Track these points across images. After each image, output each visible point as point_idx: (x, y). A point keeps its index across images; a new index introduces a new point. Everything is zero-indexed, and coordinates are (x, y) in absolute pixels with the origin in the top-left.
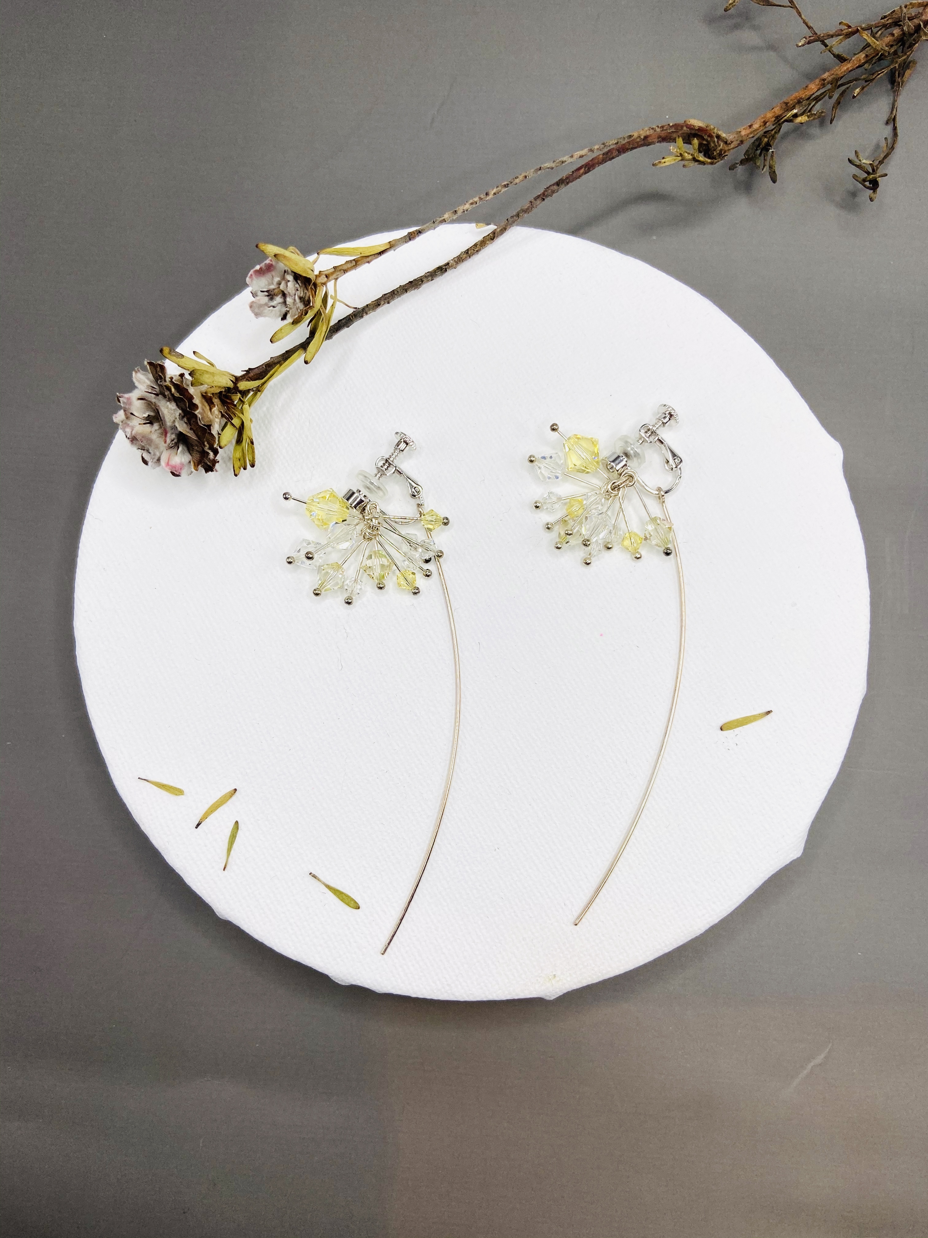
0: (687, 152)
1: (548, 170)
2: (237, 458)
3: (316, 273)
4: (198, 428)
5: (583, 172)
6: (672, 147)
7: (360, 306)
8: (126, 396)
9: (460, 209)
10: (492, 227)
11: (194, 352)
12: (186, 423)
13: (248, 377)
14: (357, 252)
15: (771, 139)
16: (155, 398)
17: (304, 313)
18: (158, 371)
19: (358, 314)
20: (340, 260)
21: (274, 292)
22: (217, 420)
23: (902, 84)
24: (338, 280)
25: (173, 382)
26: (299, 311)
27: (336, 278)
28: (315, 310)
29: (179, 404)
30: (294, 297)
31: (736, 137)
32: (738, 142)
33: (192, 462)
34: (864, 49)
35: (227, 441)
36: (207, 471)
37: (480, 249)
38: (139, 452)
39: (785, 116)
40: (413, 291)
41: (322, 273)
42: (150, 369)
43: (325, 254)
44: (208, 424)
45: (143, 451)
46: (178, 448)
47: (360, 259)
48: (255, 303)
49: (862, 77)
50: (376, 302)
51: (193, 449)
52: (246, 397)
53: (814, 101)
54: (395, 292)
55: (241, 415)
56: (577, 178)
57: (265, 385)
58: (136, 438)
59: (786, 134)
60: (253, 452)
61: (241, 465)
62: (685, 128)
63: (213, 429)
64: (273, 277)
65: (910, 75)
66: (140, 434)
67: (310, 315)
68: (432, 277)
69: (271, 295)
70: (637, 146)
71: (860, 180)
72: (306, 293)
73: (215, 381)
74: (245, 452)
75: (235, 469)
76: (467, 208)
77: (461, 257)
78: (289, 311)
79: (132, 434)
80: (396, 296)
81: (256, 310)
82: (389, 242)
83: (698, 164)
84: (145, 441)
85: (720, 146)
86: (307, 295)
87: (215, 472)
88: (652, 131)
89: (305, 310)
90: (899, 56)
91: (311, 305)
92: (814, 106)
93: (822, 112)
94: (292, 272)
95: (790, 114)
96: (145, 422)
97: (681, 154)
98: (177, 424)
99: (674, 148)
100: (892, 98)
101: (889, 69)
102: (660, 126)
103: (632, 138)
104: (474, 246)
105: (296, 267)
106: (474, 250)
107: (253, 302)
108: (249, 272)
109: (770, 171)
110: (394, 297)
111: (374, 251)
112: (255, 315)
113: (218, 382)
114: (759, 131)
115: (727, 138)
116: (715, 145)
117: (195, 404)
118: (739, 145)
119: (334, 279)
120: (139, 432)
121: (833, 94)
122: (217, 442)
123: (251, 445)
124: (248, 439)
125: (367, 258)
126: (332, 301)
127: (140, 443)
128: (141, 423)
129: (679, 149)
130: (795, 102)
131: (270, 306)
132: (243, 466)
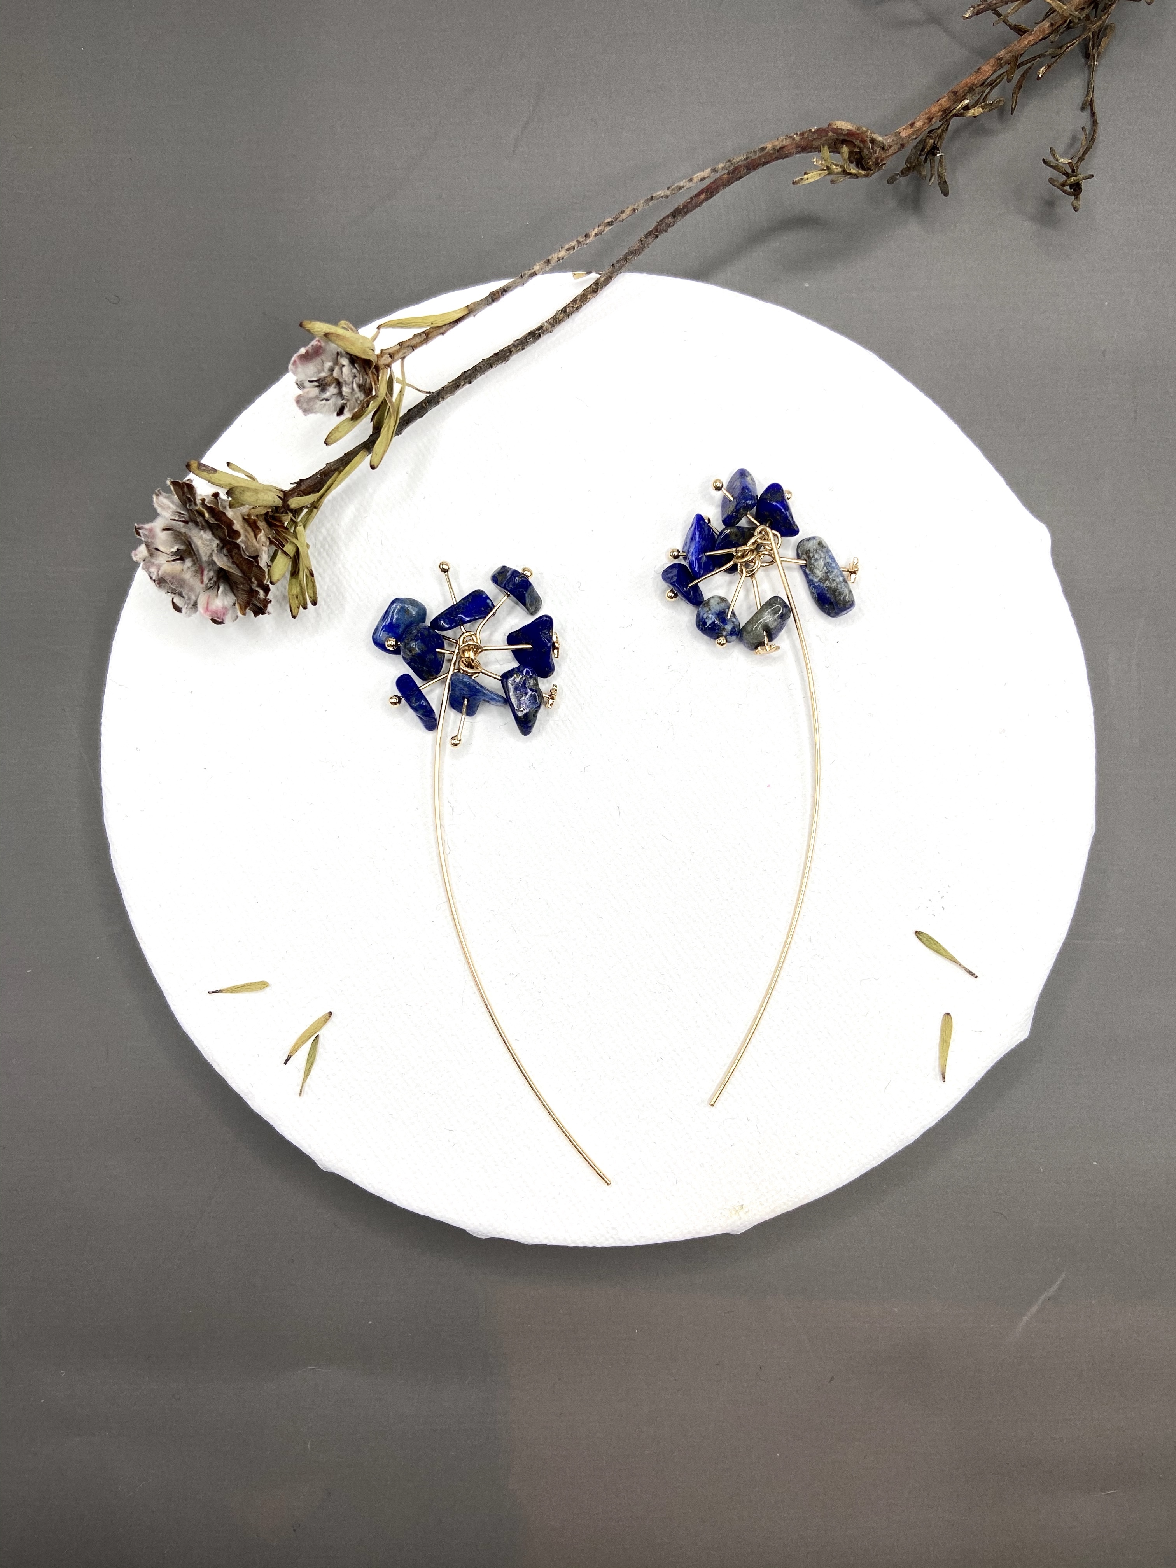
0: (834, 164)
1: (661, 199)
2: (293, 595)
3: (378, 352)
4: (242, 561)
5: (704, 198)
6: (815, 160)
7: (434, 389)
8: (147, 526)
9: (555, 257)
10: (594, 276)
11: (228, 464)
12: (226, 556)
13: (299, 491)
14: (427, 322)
15: (937, 139)
16: (184, 527)
17: (365, 405)
18: (186, 491)
19: (433, 400)
20: (406, 334)
21: (326, 381)
22: (265, 549)
23: (1098, 57)
24: (406, 360)
25: (206, 505)
26: (359, 402)
27: (402, 356)
28: (380, 400)
29: (215, 532)
30: (351, 386)
31: (895, 140)
32: (898, 146)
33: (237, 604)
34: (1047, 16)
35: (280, 575)
36: (256, 614)
37: (581, 305)
38: (169, 597)
39: (955, 109)
40: (499, 366)
41: (384, 351)
42: (175, 490)
43: (387, 327)
44: (255, 555)
45: (173, 595)
46: (219, 588)
47: (432, 330)
48: (303, 396)
49: (1048, 53)
50: (454, 382)
51: (238, 588)
52: (298, 516)
53: (989, 87)
54: (477, 368)
55: (295, 541)
56: (697, 207)
57: (322, 501)
58: (164, 580)
59: (957, 132)
60: (314, 586)
61: (300, 604)
62: (831, 134)
63: (261, 560)
64: (323, 362)
65: (1108, 44)
66: (168, 574)
67: (373, 406)
68: (523, 346)
69: (322, 385)
70: (770, 160)
71: (1056, 184)
72: (366, 379)
73: (260, 500)
74: (303, 586)
75: (292, 609)
76: (563, 255)
77: (557, 317)
78: (346, 404)
79: (158, 574)
80: (478, 373)
81: (305, 406)
82: (470, 305)
83: (850, 178)
84: (176, 583)
85: (876, 153)
86: (368, 381)
87: (266, 615)
88: (789, 141)
89: (367, 401)
90: (1092, 22)
91: (374, 393)
92: (989, 93)
93: (1000, 101)
94: (347, 353)
95: (960, 106)
96: (173, 558)
97: (827, 167)
98: (215, 558)
99: (817, 160)
100: (1087, 75)
101: (1081, 38)
102: (799, 133)
103: (766, 151)
104: (572, 303)
105: (353, 348)
106: (573, 307)
107: (300, 396)
108: (291, 357)
109: (939, 181)
110: (476, 374)
111: (448, 319)
112: (303, 411)
113: (264, 500)
114: (923, 130)
115: (884, 142)
116: (870, 152)
117: (236, 530)
118: (899, 150)
119: (401, 358)
120: (167, 571)
121: (1013, 76)
122: (268, 577)
123: (310, 577)
124: (306, 569)
125: (441, 329)
126: (400, 385)
127: (170, 586)
128: (169, 560)
129: (824, 160)
130: (966, 90)
131: (322, 399)
132: (302, 604)
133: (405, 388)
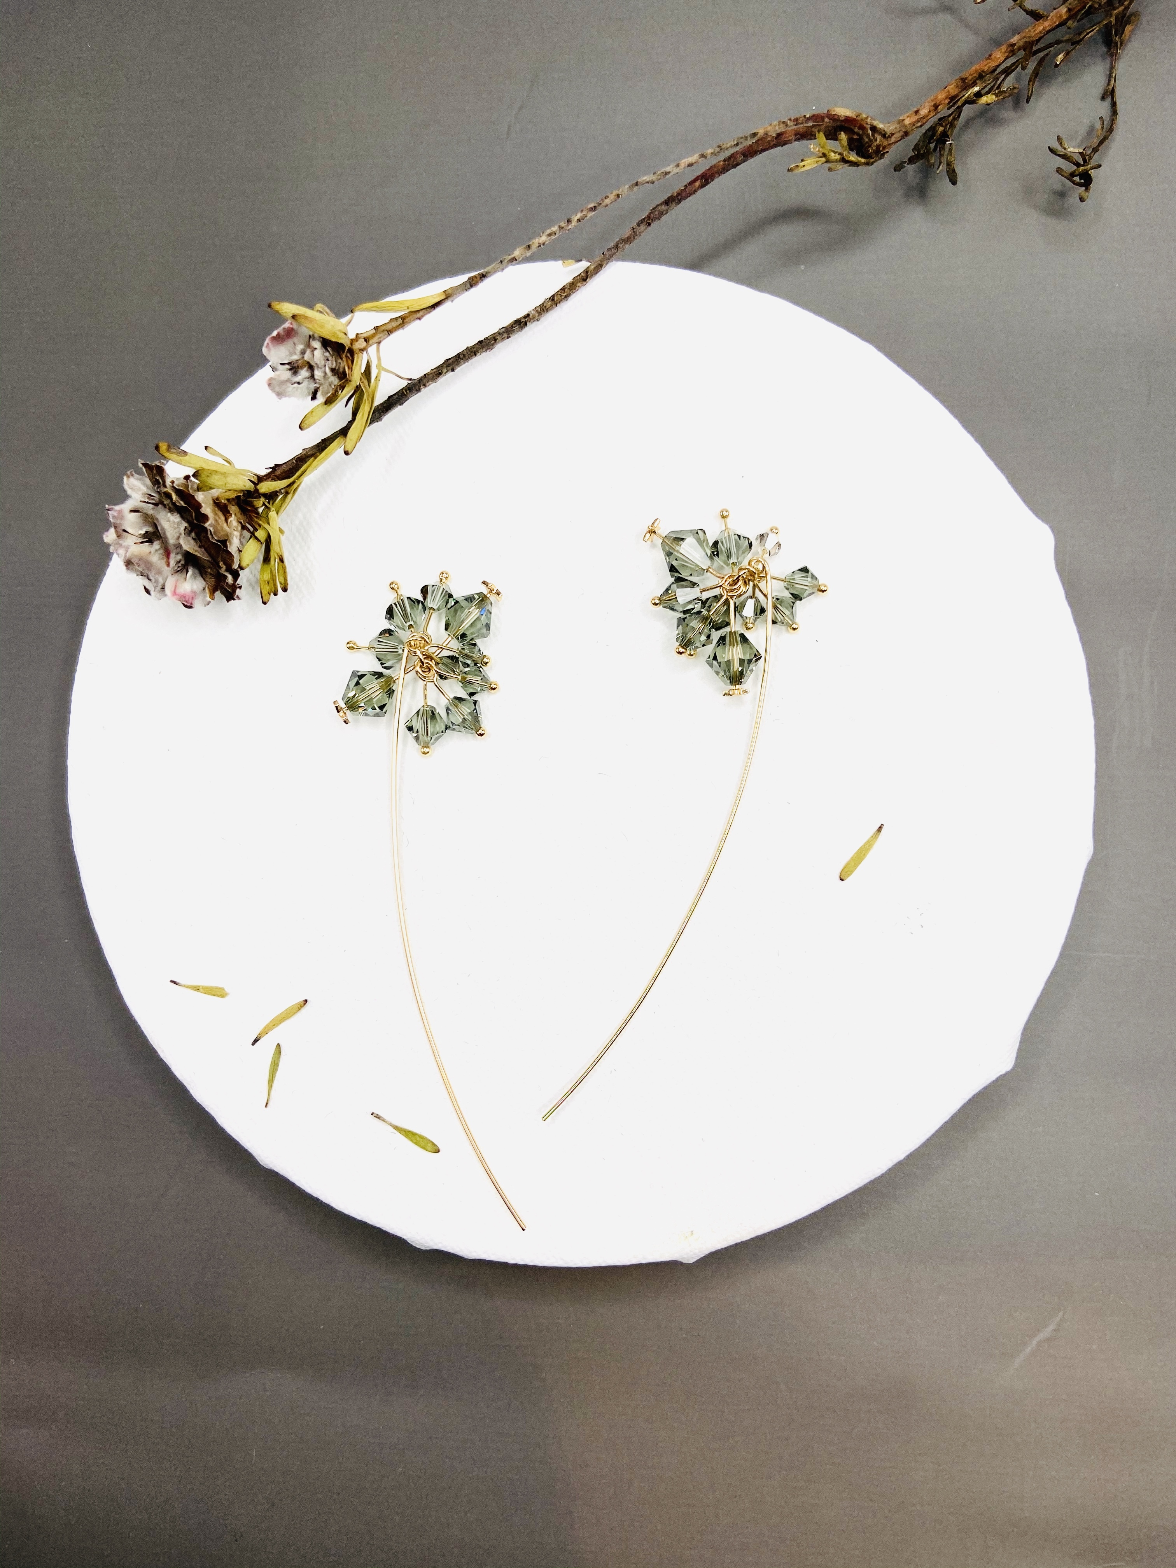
0: (831, 151)
1: (646, 184)
2: (265, 581)
3: (352, 336)
4: (210, 546)
5: (699, 185)
6: (812, 146)
7: (416, 375)
8: (117, 508)
9: (535, 242)
10: (584, 265)
11: (206, 448)
12: (193, 539)
13: (274, 476)
14: (403, 306)
15: (948, 127)
16: (152, 509)
17: (338, 390)
18: (156, 474)
19: (414, 387)
20: (382, 319)
21: (298, 364)
22: (237, 534)
23: (1121, 45)
24: (382, 344)
25: (175, 487)
26: (333, 387)
27: (378, 341)
28: (355, 384)
29: (184, 515)
30: (323, 369)
31: (898, 127)
32: (902, 133)
33: (206, 588)
35: (251, 560)
36: (227, 599)
37: (570, 294)
38: (142, 581)
39: (964, 95)
40: (484, 354)
41: (359, 336)
42: (146, 471)
43: (361, 311)
44: (223, 539)
45: (144, 577)
46: (187, 572)
47: (407, 315)
48: (275, 379)
49: (1065, 39)
50: (436, 370)
51: (206, 572)
52: (272, 502)
53: (1002, 75)
54: (460, 355)
55: (266, 526)
56: (691, 194)
57: (295, 486)
58: (133, 561)
59: (969, 120)
60: (285, 572)
61: (271, 590)
62: (826, 120)
63: (230, 544)
64: (294, 345)
65: (1133, 31)
66: (136, 556)
67: (348, 391)
68: (509, 334)
69: (294, 368)
70: (767, 146)
71: (1066, 175)
72: (340, 363)
73: (229, 484)
74: (274, 572)
75: (263, 595)
76: (544, 241)
77: (545, 305)
78: (319, 388)
79: (125, 556)
80: (462, 361)
81: (277, 389)
82: (445, 291)
83: (849, 166)
84: (144, 565)
85: (877, 140)
86: (342, 365)
87: (238, 600)
88: (783, 126)
89: (340, 385)
90: (1114, 7)
91: (349, 378)
92: (1003, 80)
93: (1015, 88)
94: (321, 336)
95: (969, 93)
96: (142, 540)
97: (824, 154)
98: (182, 542)
99: (814, 147)
100: (1109, 63)
101: (1102, 25)
102: (793, 119)
103: (758, 137)
104: (561, 291)
105: (322, 330)
106: (561, 296)
107: (271, 379)
108: (264, 340)
109: (948, 169)
110: (459, 362)
111: (424, 304)
112: (276, 395)
113: (233, 484)
114: (929, 117)
115: (885, 129)
116: (870, 139)
117: (205, 514)
118: (902, 137)
119: (376, 343)
120: (136, 553)
121: (1028, 64)
122: (237, 562)
123: (281, 564)
124: (276, 557)
125: (416, 314)
126: (377, 371)
127: (138, 568)
128: (137, 542)
129: (822, 147)
130: (975, 77)
131: (295, 383)
132: (273, 590)
133: (383, 373)
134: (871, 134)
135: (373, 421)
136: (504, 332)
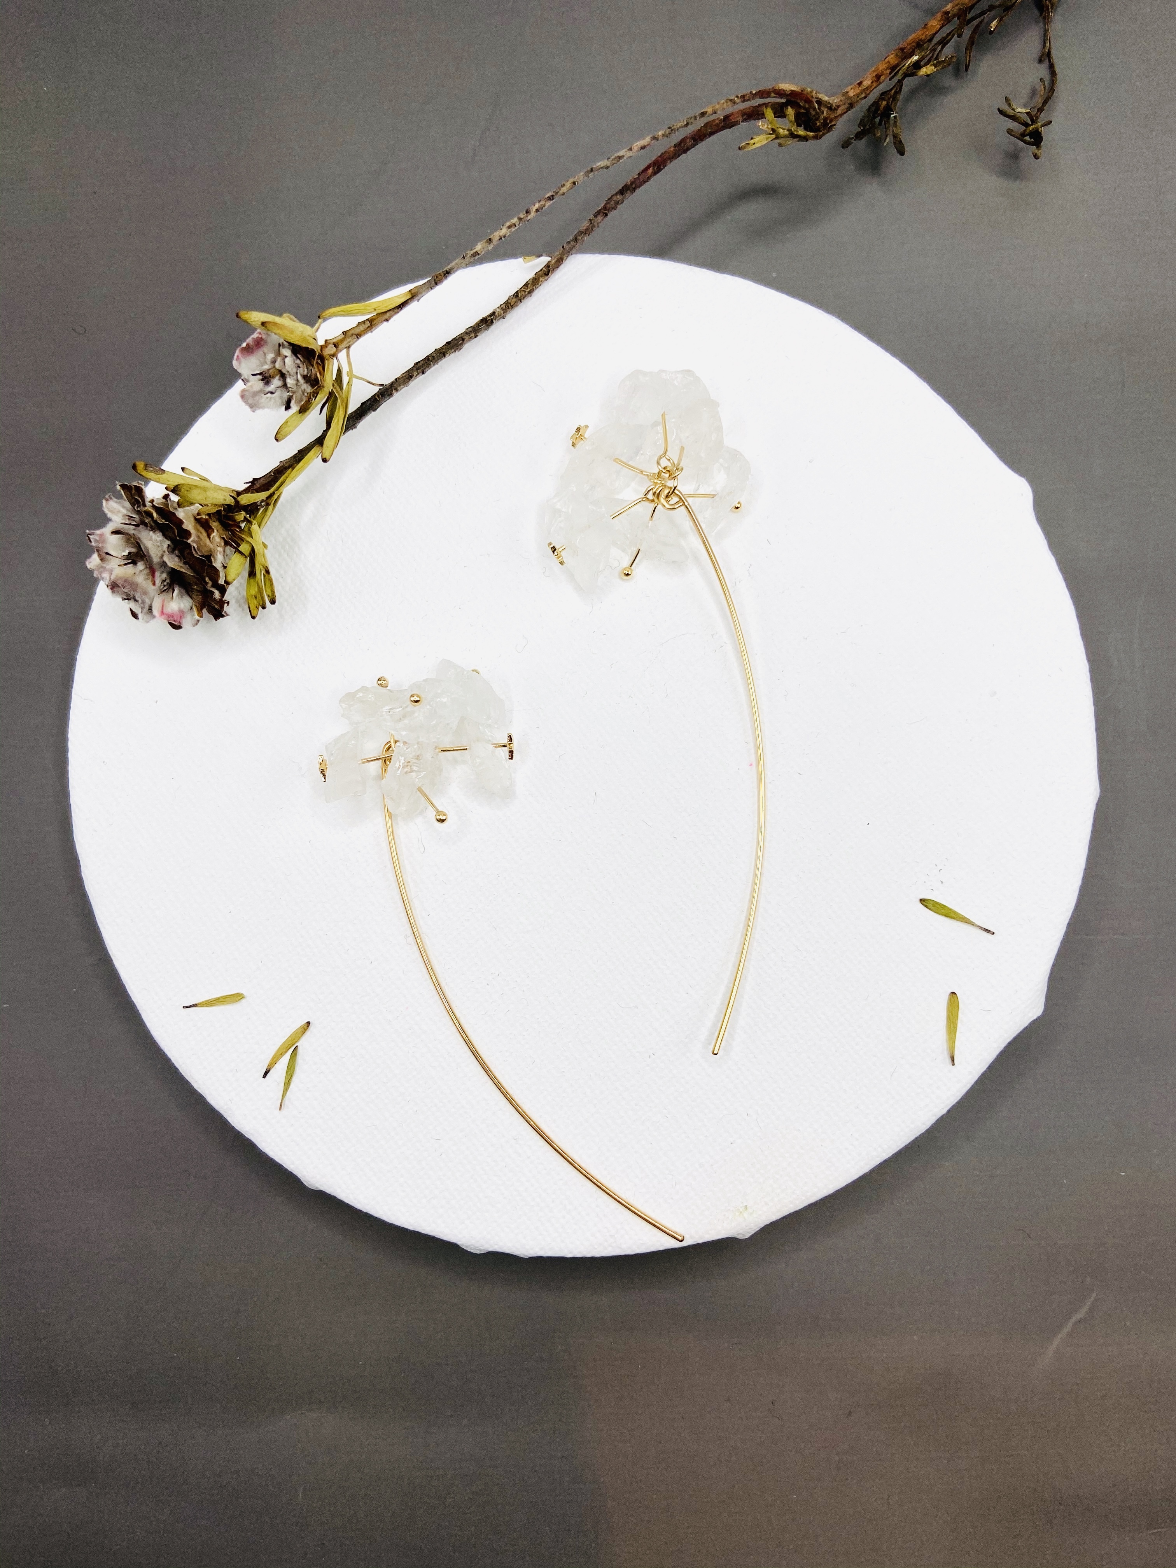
0: (780, 127)
1: (603, 171)
2: (252, 595)
3: (321, 342)
4: (195, 562)
5: (652, 172)
6: (761, 123)
7: (387, 381)
8: (98, 532)
9: (496, 236)
10: (544, 260)
11: (183, 469)
12: (177, 556)
13: (253, 489)
14: (372, 309)
15: (891, 99)
16: (134, 529)
17: (312, 397)
18: (135, 495)
19: (386, 392)
20: (350, 323)
21: (270, 373)
22: (220, 549)
23: (1052, 8)
24: (352, 349)
25: (155, 506)
26: (306, 394)
27: (347, 345)
28: (328, 391)
29: (167, 533)
30: (295, 377)
31: (843, 100)
32: (847, 106)
33: (194, 608)
35: (236, 575)
36: (215, 617)
37: (533, 289)
38: (126, 604)
39: (904, 66)
40: (453, 355)
41: (328, 341)
42: (124, 493)
43: (329, 317)
44: (207, 555)
45: (129, 601)
46: (173, 590)
47: (375, 317)
48: (247, 390)
49: (998, 3)
50: (407, 373)
51: (193, 589)
52: (253, 514)
53: (939, 45)
54: (430, 358)
55: (249, 539)
56: (645, 182)
57: (275, 497)
58: (118, 585)
59: (911, 93)
60: (272, 584)
61: (259, 604)
62: (773, 95)
63: (215, 559)
64: (265, 354)
66: (121, 578)
67: (322, 397)
68: (476, 333)
69: (266, 378)
70: (716, 129)
71: (1016, 135)
72: (311, 370)
73: (209, 498)
74: (260, 585)
75: (251, 610)
76: (504, 234)
77: (509, 302)
78: (292, 396)
79: (110, 579)
80: (432, 363)
81: (250, 401)
82: (410, 291)
83: (798, 141)
84: (129, 587)
85: (823, 114)
86: (313, 372)
87: (226, 617)
89: (313, 392)
91: (321, 385)
92: (941, 51)
93: (952, 57)
94: (290, 344)
95: (909, 62)
96: (126, 562)
97: (773, 130)
98: (166, 559)
99: (763, 124)
100: (1042, 27)
102: (739, 96)
103: (708, 116)
104: (524, 287)
105: (292, 336)
107: (244, 390)
108: (234, 353)
109: (895, 141)
110: (430, 364)
111: (391, 304)
112: (250, 407)
113: (213, 498)
114: (872, 90)
115: (830, 102)
116: (816, 112)
117: (186, 529)
118: (848, 109)
119: (346, 348)
120: (119, 575)
121: (963, 31)
122: (223, 578)
123: (267, 575)
124: (262, 568)
125: (385, 315)
126: (348, 378)
127: (124, 590)
128: (121, 564)
129: (770, 123)
130: (913, 46)
131: (267, 393)
132: (261, 604)
133: (355, 380)
134: (817, 107)
135: (348, 428)
136: (471, 331)
